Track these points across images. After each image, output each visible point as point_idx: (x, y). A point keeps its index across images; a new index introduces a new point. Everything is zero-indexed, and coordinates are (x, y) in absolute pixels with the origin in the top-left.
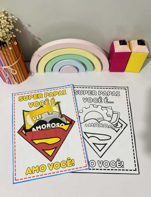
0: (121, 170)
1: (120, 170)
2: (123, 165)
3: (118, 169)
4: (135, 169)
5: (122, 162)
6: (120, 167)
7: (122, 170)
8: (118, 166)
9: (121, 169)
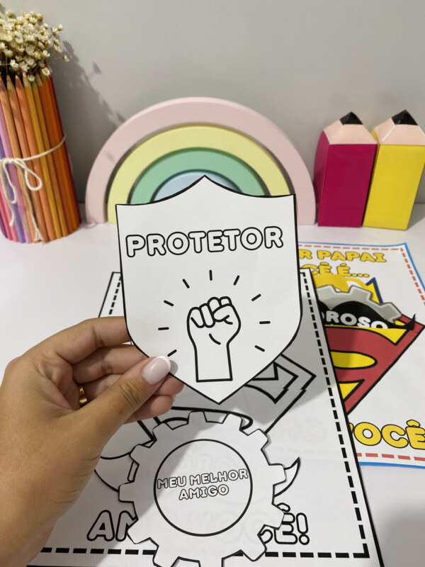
0: (298, 555)
1: (293, 555)
2: (303, 529)
3: (281, 549)
4: (362, 551)
5: (301, 518)
6: (292, 539)
7: (303, 555)
8: (280, 537)
9: (298, 548)
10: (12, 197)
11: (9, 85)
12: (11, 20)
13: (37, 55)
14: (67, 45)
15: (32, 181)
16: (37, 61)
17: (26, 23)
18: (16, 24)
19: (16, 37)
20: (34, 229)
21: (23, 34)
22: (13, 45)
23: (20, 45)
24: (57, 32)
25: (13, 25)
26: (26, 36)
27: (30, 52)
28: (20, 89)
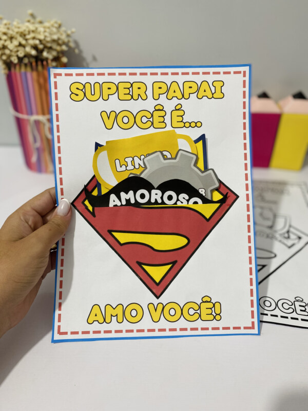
10: (35, 141)
11: (40, 68)
13: (58, 48)
14: (76, 43)
16: (58, 52)
18: (45, 28)
19: (45, 37)
21: (50, 34)
22: (44, 42)
23: (48, 42)
24: (71, 34)
26: (52, 36)
27: (55, 46)
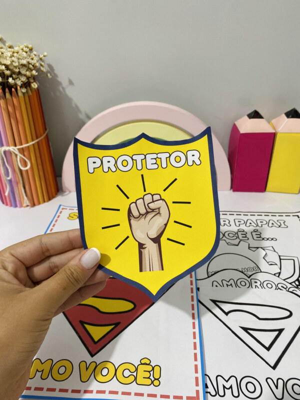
10: (7, 174)
11: (8, 95)
12: (10, 50)
13: (28, 73)
14: (50, 66)
15: (22, 163)
16: (28, 78)
17: (21, 51)
18: (13, 53)
19: (13, 61)
20: (23, 197)
21: (19, 59)
22: (11, 67)
23: (16, 67)
24: (43, 58)
25: (11, 53)
26: (20, 61)
27: (23, 71)
28: (16, 98)
